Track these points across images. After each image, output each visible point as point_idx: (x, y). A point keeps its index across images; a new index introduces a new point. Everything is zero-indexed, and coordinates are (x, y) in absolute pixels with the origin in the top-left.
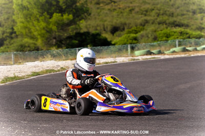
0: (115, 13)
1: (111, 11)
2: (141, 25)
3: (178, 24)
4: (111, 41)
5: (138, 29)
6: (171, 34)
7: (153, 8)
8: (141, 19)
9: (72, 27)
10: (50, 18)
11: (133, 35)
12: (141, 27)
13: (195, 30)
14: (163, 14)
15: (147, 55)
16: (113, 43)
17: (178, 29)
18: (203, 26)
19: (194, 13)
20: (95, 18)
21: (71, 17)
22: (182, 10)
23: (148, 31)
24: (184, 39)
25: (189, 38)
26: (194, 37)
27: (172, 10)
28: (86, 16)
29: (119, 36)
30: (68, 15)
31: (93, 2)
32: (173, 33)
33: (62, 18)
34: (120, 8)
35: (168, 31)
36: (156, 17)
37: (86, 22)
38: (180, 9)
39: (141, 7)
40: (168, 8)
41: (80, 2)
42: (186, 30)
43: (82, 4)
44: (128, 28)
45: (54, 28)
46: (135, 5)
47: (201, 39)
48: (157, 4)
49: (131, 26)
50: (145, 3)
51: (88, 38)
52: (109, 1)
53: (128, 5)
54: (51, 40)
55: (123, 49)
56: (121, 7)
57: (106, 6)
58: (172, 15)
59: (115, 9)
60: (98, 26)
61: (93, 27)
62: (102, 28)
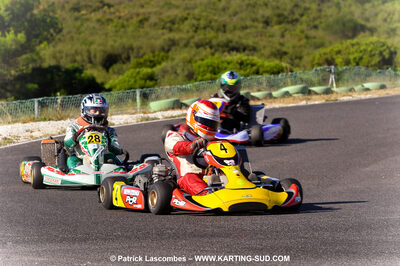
0: (110, 28)
1: (103, 23)
2: (163, 49)
3: (237, 46)
4: (103, 84)
5: (156, 58)
6: (220, 66)
7: (185, 16)
8: (162, 38)
9: (24, 56)
11: (146, 70)
12: (162, 54)
13: (268, 57)
14: (205, 28)
15: (173, 109)
16: (107, 86)
17: (236, 57)
18: (284, 49)
19: (267, 23)
20: (72, 38)
21: (21, 37)
22: (242, 19)
23: (176, 61)
24: (246, 76)
25: (257, 73)
26: (267, 72)
27: (224, 18)
28: (52, 35)
29: (120, 72)
30: (16, 33)
31: (67, 7)
32: (225, 65)
34: (120, 18)
35: (216, 62)
36: (191, 34)
37: (54, 46)
38: (240, 16)
39: (161, 14)
40: (215, 15)
41: (41, 7)
42: (251, 58)
43: (45, 10)
44: (136, 57)
46: (149, 10)
47: (280, 75)
48: (195, 8)
49: (142, 52)
50: (170, 6)
51: (57, 78)
52: (98, 4)
53: (135, 11)
55: (128, 97)
56: (122, 14)
57: (93, 14)
58: (223, 28)
59: (110, 20)
60: (77, 53)
61: (67, 56)
62: (86, 58)
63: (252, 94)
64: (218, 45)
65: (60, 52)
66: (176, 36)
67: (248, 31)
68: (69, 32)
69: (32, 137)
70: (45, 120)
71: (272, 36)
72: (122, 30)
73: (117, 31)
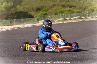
4: (33, 16)
5: (48, 9)
6: (64, 11)
10: (2, 5)
11: (45, 12)
14: (63, 1)
17: (68, 9)
25: (73, 13)
29: (39, 13)
30: (11, 3)
32: (65, 11)
33: (7, 4)
45: (4, 10)
51: (21, 14)
54: (2, 15)
58: (68, 1)
60: (29, 8)
61: (27, 8)
62: (32, 9)
63: (66, 19)
64: (66, 6)
65: (25, 7)
66: (55, 3)
67: (75, 2)
68: (27, 2)
69: (2, 30)
70: (7, 26)
71: (81, 3)
72: (42, 2)
73: (40, 2)
